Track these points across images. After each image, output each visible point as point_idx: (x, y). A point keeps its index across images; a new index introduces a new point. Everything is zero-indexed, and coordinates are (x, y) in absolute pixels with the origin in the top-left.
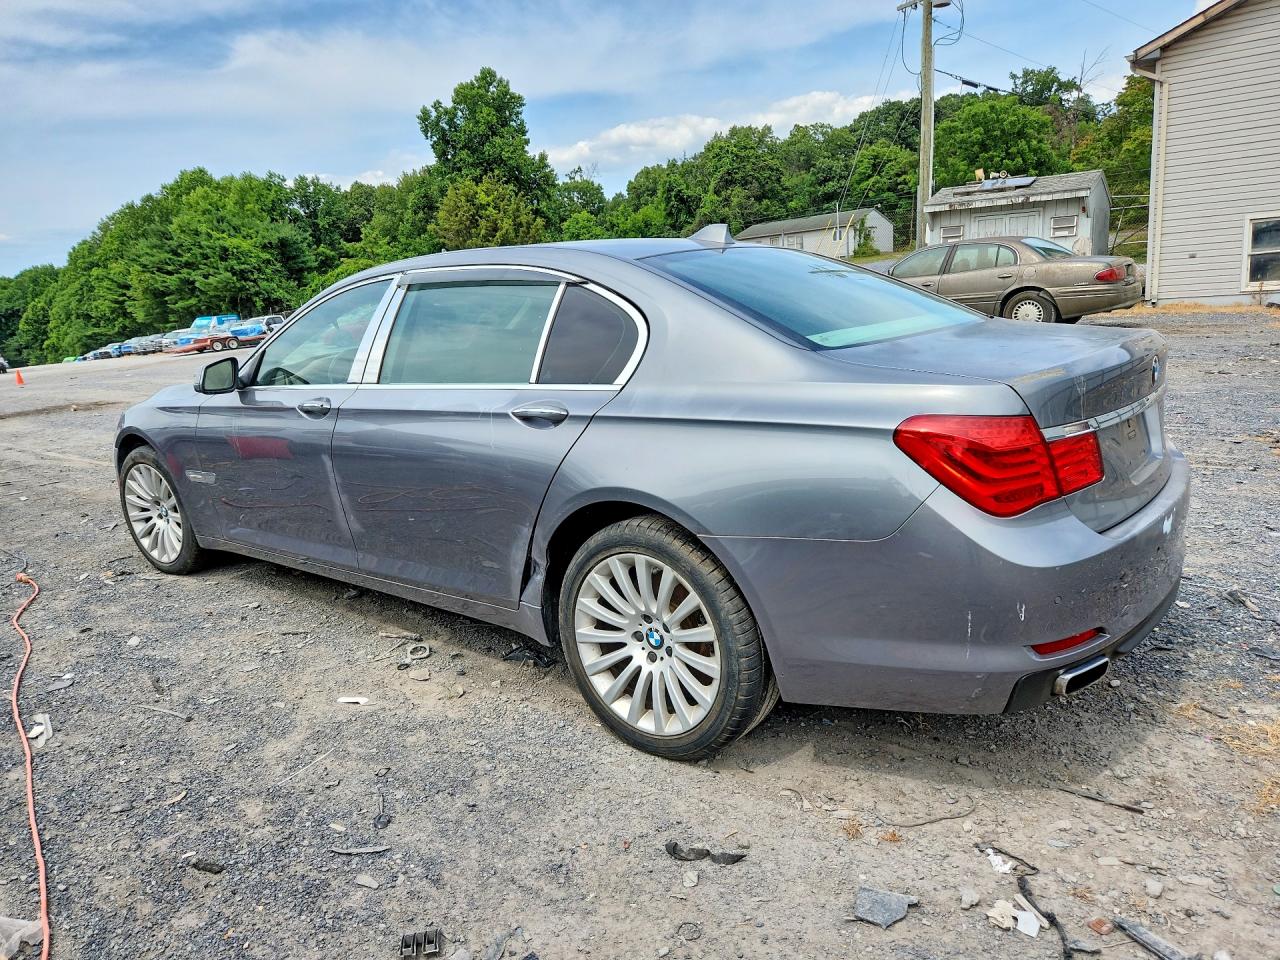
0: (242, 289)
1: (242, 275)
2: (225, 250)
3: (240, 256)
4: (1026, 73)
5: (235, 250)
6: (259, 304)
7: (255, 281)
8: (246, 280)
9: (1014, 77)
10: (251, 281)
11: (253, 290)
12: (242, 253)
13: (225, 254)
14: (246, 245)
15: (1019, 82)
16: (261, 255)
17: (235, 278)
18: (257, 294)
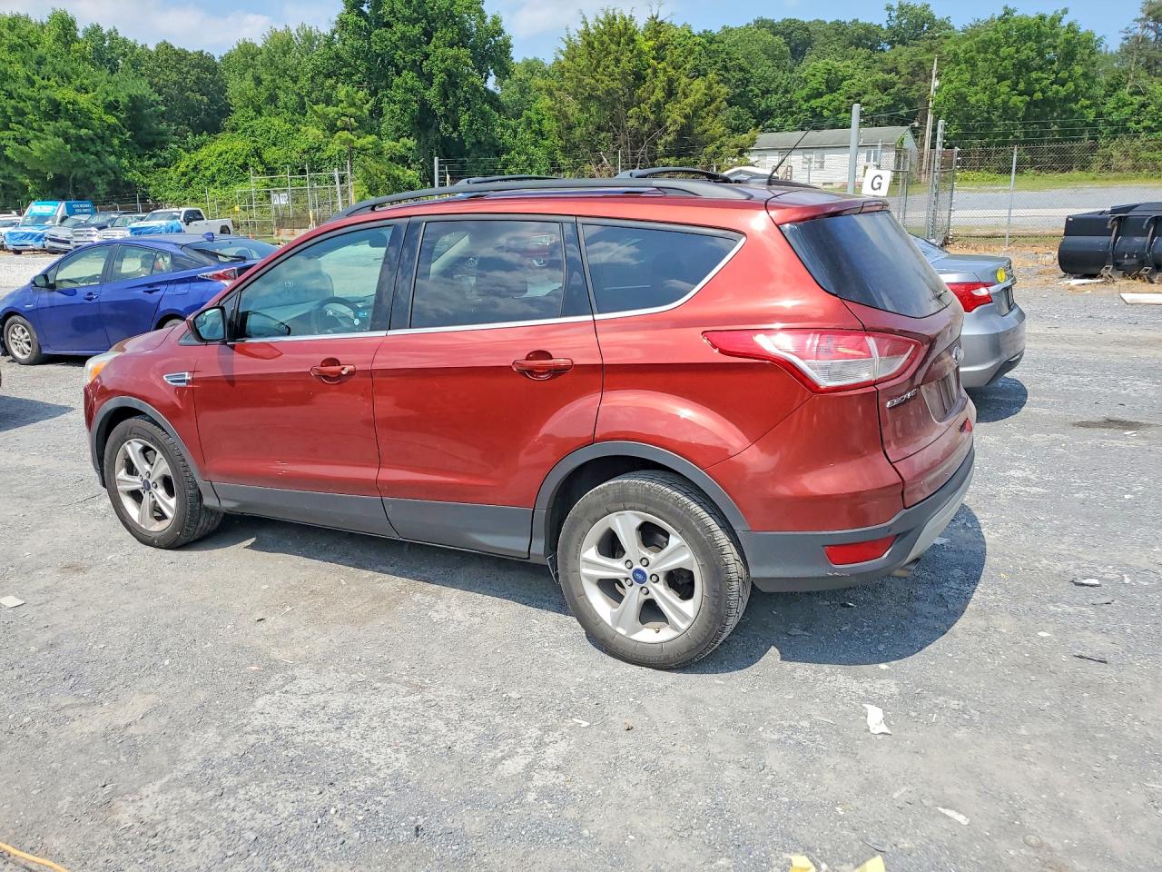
0: (80, 164)
1: (80, 144)
2: (56, 105)
3: (79, 117)
4: (901, 7)
5: (70, 106)
6: (102, 188)
7: (97, 154)
8: (85, 151)
9: (889, 8)
10: (92, 154)
11: (93, 168)
12: (80, 111)
13: (56, 110)
14: (84, 100)
15: (894, 14)
16: (105, 117)
17: (69, 146)
18: (100, 173)
